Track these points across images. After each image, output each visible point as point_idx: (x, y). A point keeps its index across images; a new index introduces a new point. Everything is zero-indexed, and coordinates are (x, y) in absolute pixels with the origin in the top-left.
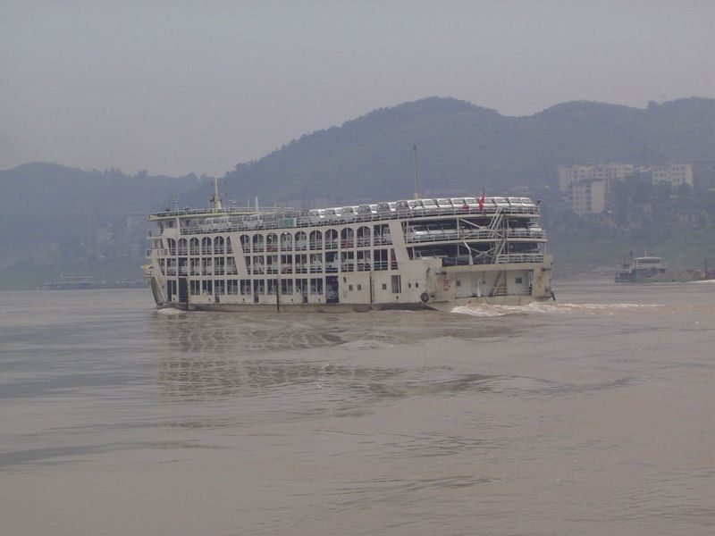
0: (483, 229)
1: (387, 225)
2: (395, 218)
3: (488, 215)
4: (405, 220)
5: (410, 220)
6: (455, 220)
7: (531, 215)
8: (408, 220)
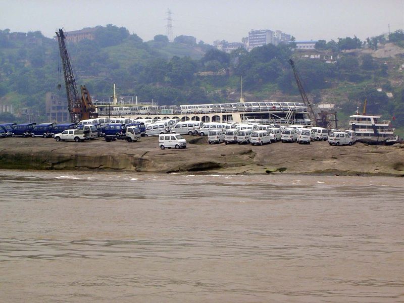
0: (282, 119)
1: (231, 115)
2: (236, 111)
3: (285, 112)
4: (242, 113)
5: (246, 113)
6: (268, 114)
7: (305, 113)
8: (244, 113)
